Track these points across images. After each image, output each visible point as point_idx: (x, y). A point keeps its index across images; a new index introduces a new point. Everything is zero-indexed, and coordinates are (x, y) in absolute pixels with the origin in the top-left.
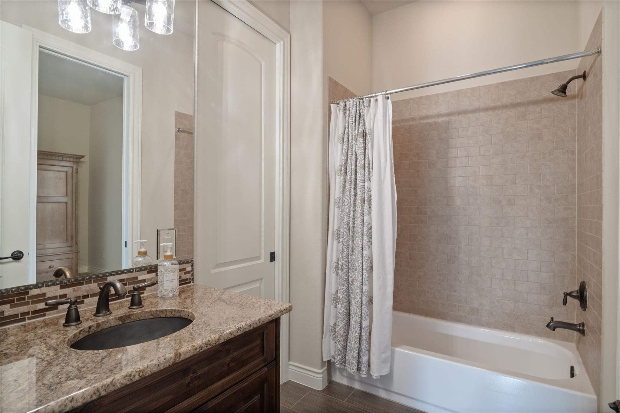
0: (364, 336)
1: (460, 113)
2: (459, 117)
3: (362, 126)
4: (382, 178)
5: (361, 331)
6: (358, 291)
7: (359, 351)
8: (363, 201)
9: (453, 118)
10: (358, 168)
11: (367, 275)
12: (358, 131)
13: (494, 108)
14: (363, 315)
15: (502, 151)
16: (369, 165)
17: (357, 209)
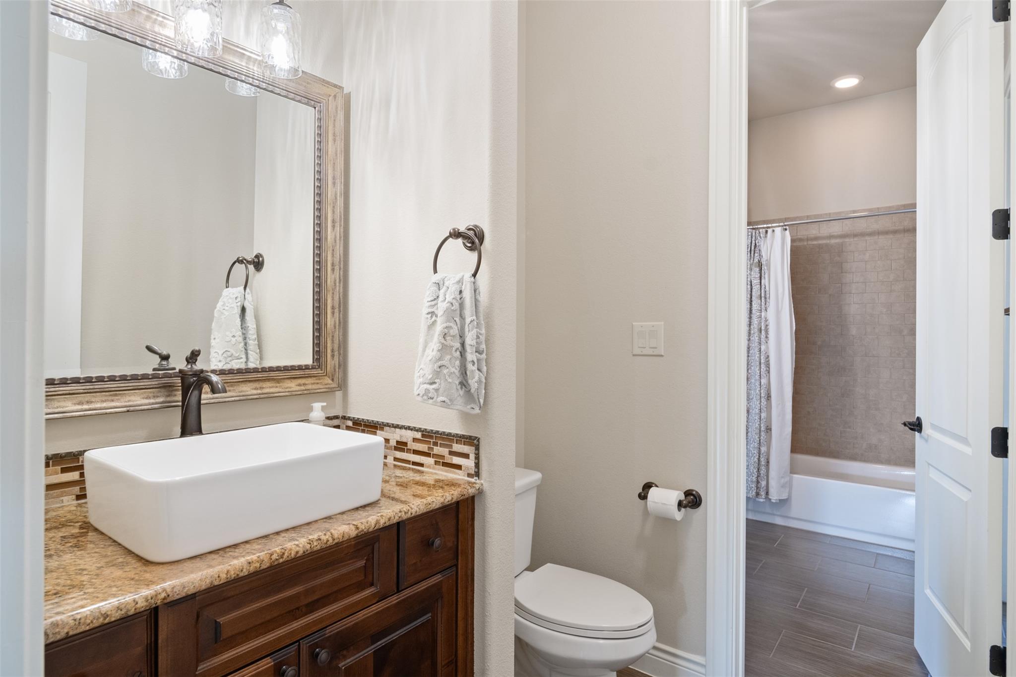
0: (763, 462)
1: (855, 235)
2: (855, 239)
3: (757, 256)
4: (780, 309)
5: (759, 456)
6: (756, 418)
7: (758, 476)
8: (760, 330)
9: (847, 240)
10: (753, 298)
11: (765, 403)
12: (753, 260)
13: (895, 232)
14: (762, 441)
15: (904, 277)
16: (765, 294)
17: (751, 339)
